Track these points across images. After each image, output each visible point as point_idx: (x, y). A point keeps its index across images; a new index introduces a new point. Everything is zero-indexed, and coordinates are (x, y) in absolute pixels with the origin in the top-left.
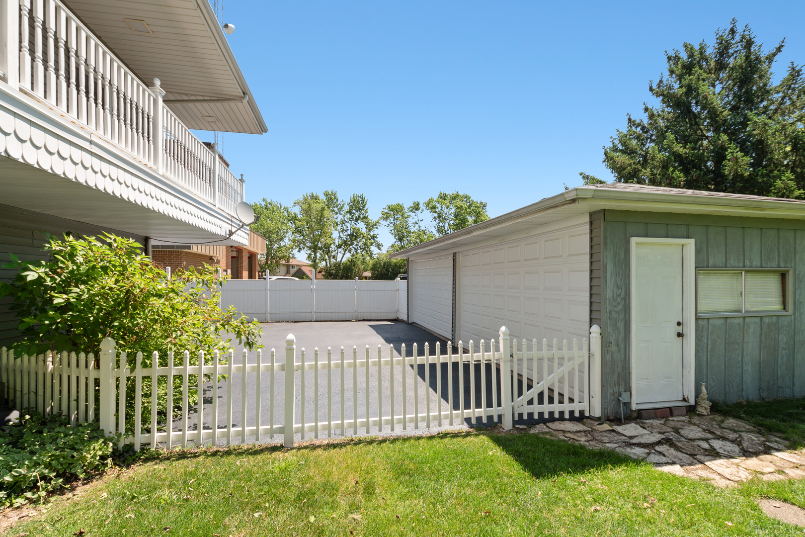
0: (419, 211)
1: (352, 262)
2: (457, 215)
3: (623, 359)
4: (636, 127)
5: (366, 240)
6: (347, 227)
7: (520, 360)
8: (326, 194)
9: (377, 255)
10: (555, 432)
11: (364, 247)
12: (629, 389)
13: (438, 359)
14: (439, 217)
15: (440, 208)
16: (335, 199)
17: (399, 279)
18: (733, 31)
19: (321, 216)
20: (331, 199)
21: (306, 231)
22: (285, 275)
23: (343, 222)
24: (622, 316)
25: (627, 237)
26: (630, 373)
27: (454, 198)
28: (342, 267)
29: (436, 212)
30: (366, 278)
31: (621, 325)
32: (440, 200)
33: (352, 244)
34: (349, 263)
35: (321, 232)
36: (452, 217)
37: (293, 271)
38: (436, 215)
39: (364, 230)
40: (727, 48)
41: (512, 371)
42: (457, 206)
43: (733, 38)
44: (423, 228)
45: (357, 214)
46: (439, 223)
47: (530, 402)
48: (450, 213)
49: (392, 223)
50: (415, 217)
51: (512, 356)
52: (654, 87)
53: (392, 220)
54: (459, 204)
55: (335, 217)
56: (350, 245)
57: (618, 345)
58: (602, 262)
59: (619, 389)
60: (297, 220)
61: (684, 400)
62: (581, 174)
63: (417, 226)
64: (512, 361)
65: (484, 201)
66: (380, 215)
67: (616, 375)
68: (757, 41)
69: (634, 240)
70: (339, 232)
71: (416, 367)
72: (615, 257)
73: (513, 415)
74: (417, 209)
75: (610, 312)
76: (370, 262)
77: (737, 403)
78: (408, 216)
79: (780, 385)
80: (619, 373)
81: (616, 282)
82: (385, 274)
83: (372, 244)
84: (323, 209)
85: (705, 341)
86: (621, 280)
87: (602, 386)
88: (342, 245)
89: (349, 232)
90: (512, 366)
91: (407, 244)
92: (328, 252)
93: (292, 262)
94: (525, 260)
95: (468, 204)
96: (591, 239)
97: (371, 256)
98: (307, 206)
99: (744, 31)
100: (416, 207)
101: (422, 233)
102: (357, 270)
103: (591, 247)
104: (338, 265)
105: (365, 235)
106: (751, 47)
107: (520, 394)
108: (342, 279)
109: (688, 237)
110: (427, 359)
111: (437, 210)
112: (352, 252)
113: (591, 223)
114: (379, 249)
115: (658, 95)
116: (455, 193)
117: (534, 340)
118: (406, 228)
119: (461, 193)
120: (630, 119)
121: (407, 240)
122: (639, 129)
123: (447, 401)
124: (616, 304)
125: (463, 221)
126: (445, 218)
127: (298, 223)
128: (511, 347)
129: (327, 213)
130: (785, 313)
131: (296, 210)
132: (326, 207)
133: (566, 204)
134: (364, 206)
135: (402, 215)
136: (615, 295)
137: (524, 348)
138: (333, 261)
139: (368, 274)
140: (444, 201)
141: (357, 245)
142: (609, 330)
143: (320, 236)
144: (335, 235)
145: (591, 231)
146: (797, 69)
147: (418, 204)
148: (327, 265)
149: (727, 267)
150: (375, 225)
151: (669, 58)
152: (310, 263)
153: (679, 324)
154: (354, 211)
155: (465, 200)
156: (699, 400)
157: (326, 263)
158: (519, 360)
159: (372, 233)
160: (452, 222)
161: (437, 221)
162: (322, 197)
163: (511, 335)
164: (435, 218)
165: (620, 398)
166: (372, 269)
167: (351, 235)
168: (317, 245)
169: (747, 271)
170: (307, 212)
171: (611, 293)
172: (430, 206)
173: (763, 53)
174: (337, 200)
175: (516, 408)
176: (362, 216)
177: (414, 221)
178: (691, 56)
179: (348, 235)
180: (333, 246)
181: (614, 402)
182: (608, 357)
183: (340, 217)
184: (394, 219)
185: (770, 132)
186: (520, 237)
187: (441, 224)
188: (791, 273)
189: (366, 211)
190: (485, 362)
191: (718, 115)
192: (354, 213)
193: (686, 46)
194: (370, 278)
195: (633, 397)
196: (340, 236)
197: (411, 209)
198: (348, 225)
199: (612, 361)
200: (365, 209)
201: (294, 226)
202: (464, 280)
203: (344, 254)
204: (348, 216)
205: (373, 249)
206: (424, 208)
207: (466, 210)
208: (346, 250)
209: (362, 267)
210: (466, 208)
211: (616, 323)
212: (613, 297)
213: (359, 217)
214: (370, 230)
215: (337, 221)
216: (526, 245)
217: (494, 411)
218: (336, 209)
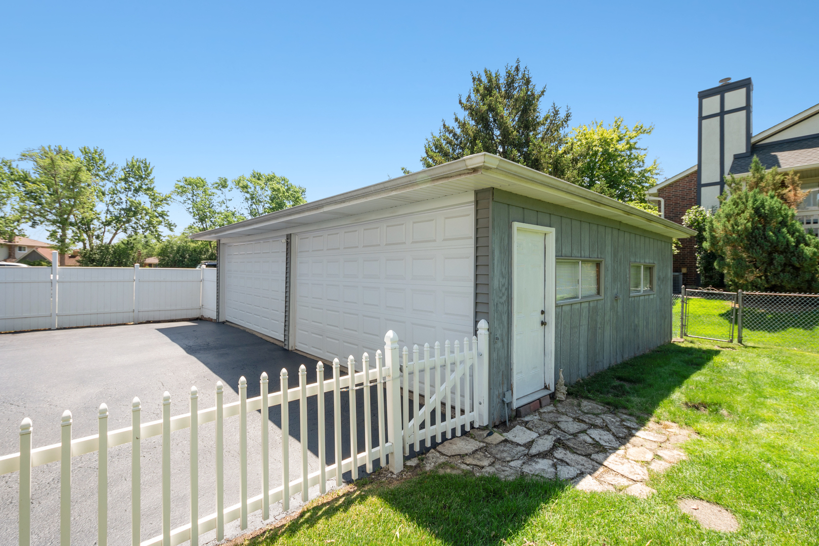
0: (227, 189)
1: (129, 246)
2: (274, 198)
3: (506, 355)
4: (449, 133)
5: (150, 217)
6: (121, 199)
7: (411, 373)
8: (85, 151)
9: (167, 238)
10: (451, 460)
11: (147, 226)
12: (510, 388)
13: (302, 391)
14: (252, 198)
15: (253, 189)
16: (100, 159)
17: (204, 266)
18: (517, 69)
19: (75, 179)
20: (93, 160)
21: (46, 199)
22: (5, 260)
23: (114, 192)
24: (506, 309)
25: (510, 221)
26: (511, 369)
27: (269, 180)
28: (111, 250)
29: (247, 192)
30: (150, 265)
31: (505, 318)
32: (254, 179)
33: (128, 221)
34: (123, 246)
35: (75, 202)
36: (268, 199)
37: (20, 254)
38: (248, 196)
39: (148, 205)
40: (513, 82)
41: (402, 389)
42: (273, 188)
43: (517, 75)
44: (231, 209)
45: (137, 184)
46: (252, 205)
47: (422, 426)
48: (265, 195)
49: (189, 199)
50: (221, 195)
51: (401, 370)
52: (464, 101)
53: (190, 196)
54: (276, 186)
55: (101, 183)
56: (124, 223)
57: (502, 341)
58: (490, 247)
59: (503, 389)
60: (28, 181)
61: (546, 388)
62: (403, 169)
63: (224, 206)
64: (402, 376)
65: (303, 186)
66: (173, 189)
67: (501, 373)
68: (533, 81)
69: (516, 225)
70: (107, 205)
71: (266, 413)
72: (501, 243)
73: (404, 448)
74: (224, 186)
75: (497, 304)
76: (158, 247)
77: (577, 382)
78: (213, 194)
79: (597, 360)
80: (503, 372)
81: (501, 270)
82: (179, 261)
83: (160, 223)
84: (79, 170)
85: (560, 328)
86: (505, 268)
87: (490, 389)
88: (111, 221)
89: (124, 206)
90: (402, 382)
91: (210, 226)
92: (88, 230)
93: (19, 241)
94: (386, 245)
95: (286, 187)
96: (477, 221)
97: (158, 238)
98: (48, 161)
99: (525, 71)
100: (223, 185)
101: (230, 214)
102: (136, 255)
103: (477, 230)
104: (103, 249)
105: (150, 211)
106: (529, 84)
107: (411, 417)
108: (112, 266)
109: (550, 226)
110: (283, 396)
111: (249, 190)
112: (129, 232)
113: (477, 202)
114: (171, 230)
115: (465, 108)
116: (272, 174)
117: (426, 345)
118: (209, 207)
119: (278, 175)
120: (444, 125)
121: (211, 221)
122: (451, 135)
123: (316, 454)
124: (501, 295)
125: (280, 205)
126: (259, 200)
127: (31, 186)
128: (401, 357)
129: (84, 176)
130: (598, 298)
131: (28, 167)
132: (84, 168)
133: (464, 174)
134: (149, 175)
135: (205, 191)
136: (501, 286)
137: (416, 356)
138: (96, 242)
139: (154, 260)
140: (258, 181)
141: (136, 223)
142: (496, 325)
143: (73, 206)
144: (101, 207)
145: (477, 211)
146: (557, 109)
147: (225, 181)
148: (85, 247)
149: (572, 257)
150: (165, 200)
151: (474, 79)
152: (55, 243)
153: (543, 312)
154: (131, 179)
155: (283, 182)
156: (558, 386)
157: (84, 244)
158: (409, 374)
159: (159, 210)
160: (267, 206)
161: (250, 202)
162: (78, 155)
163: (401, 341)
164: (246, 198)
165: (504, 399)
166: (159, 254)
167: (128, 210)
168: (66, 219)
169: (583, 261)
170: (50, 170)
171: (498, 283)
172: (241, 185)
173: (537, 91)
174: (104, 162)
175: (407, 439)
176: (144, 187)
177: (220, 200)
178: (490, 81)
179: (123, 209)
180: (95, 222)
181: (499, 405)
182: (495, 355)
183: (109, 186)
184: (193, 195)
185: (543, 153)
186: (379, 217)
187: (254, 206)
188: (603, 262)
189: (152, 181)
190: (369, 385)
191: (510, 134)
192: (131, 182)
193: (486, 72)
194: (156, 266)
195: (514, 395)
196: (108, 210)
197: (216, 185)
198: (123, 197)
199: (498, 359)
200: (150, 178)
201: (23, 189)
202: (303, 267)
203: (115, 234)
204: (123, 184)
205: (163, 230)
206: (233, 187)
207: (284, 193)
208: (118, 229)
209: (144, 252)
210: (284, 191)
211: (501, 316)
212: (499, 287)
213: (140, 187)
214: (157, 206)
215: (103, 189)
216: (388, 226)
217: (380, 451)
218: (101, 174)
